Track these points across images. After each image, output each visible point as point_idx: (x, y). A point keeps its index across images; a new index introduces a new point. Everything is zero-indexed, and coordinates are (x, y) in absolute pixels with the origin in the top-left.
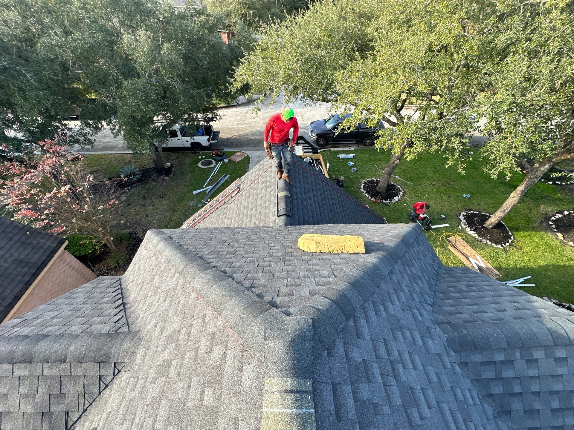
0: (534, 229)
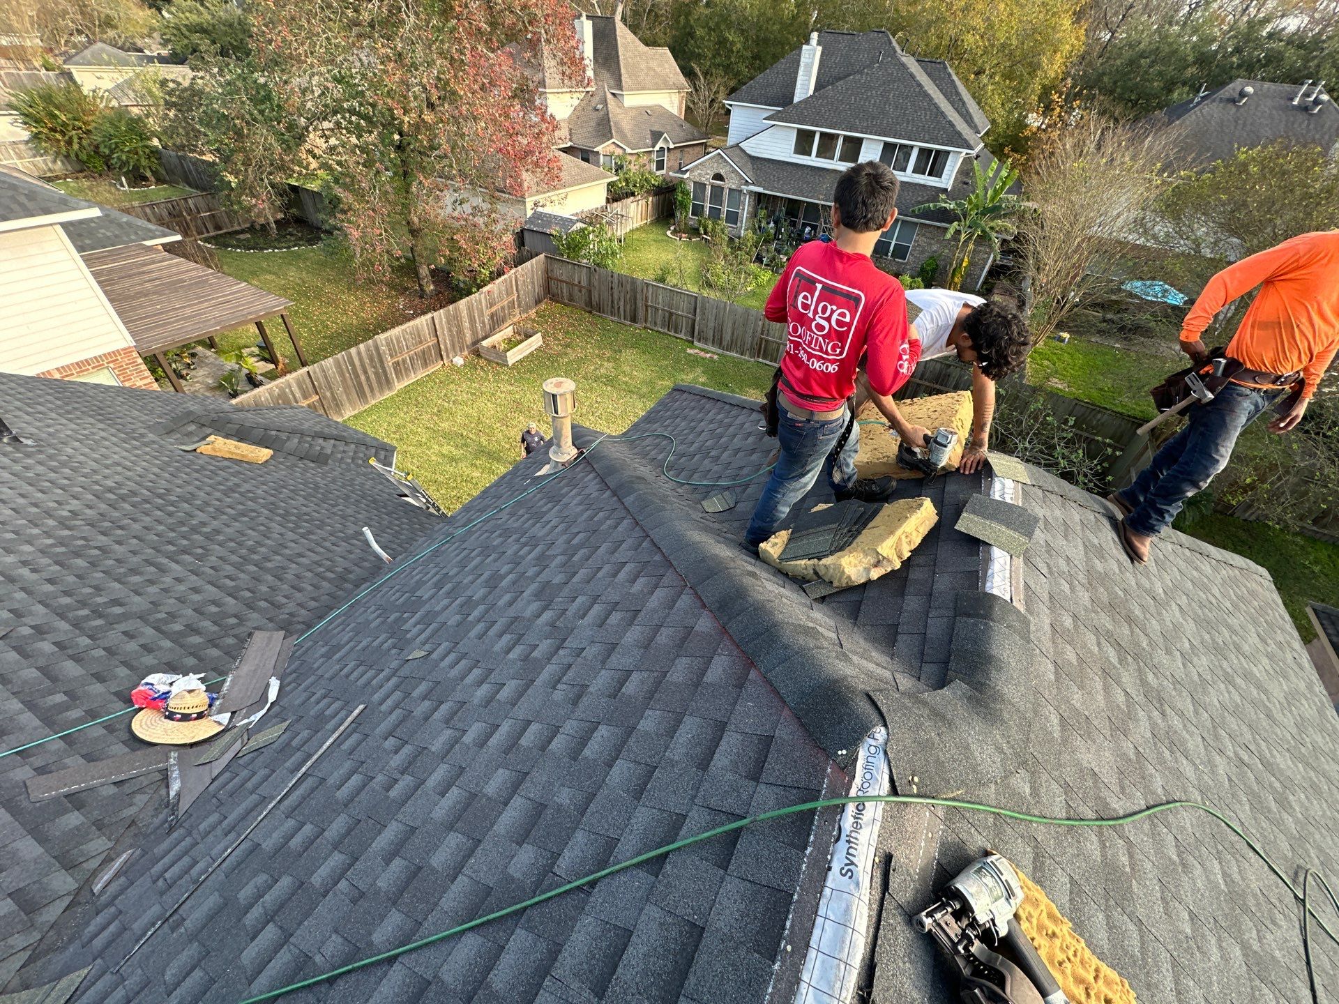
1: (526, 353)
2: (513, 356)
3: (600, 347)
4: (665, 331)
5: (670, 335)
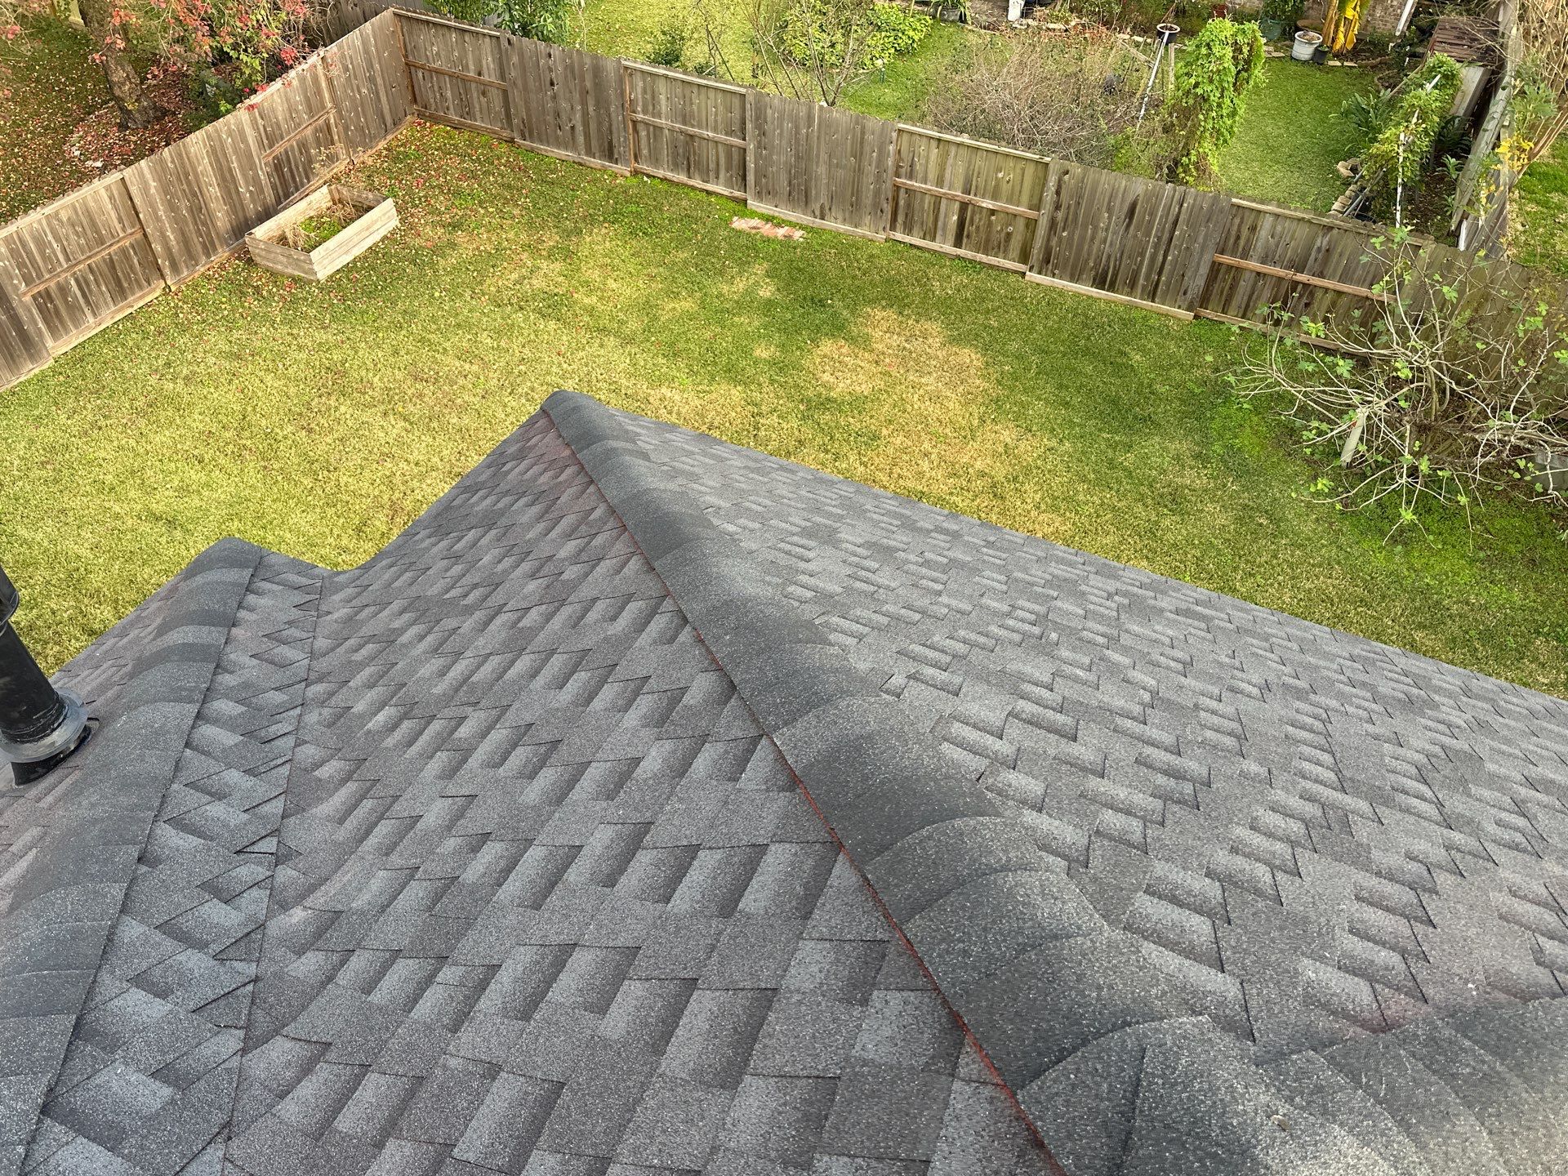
1: (358, 251)
2: (328, 260)
3: (530, 224)
4: (682, 177)
5: (693, 188)
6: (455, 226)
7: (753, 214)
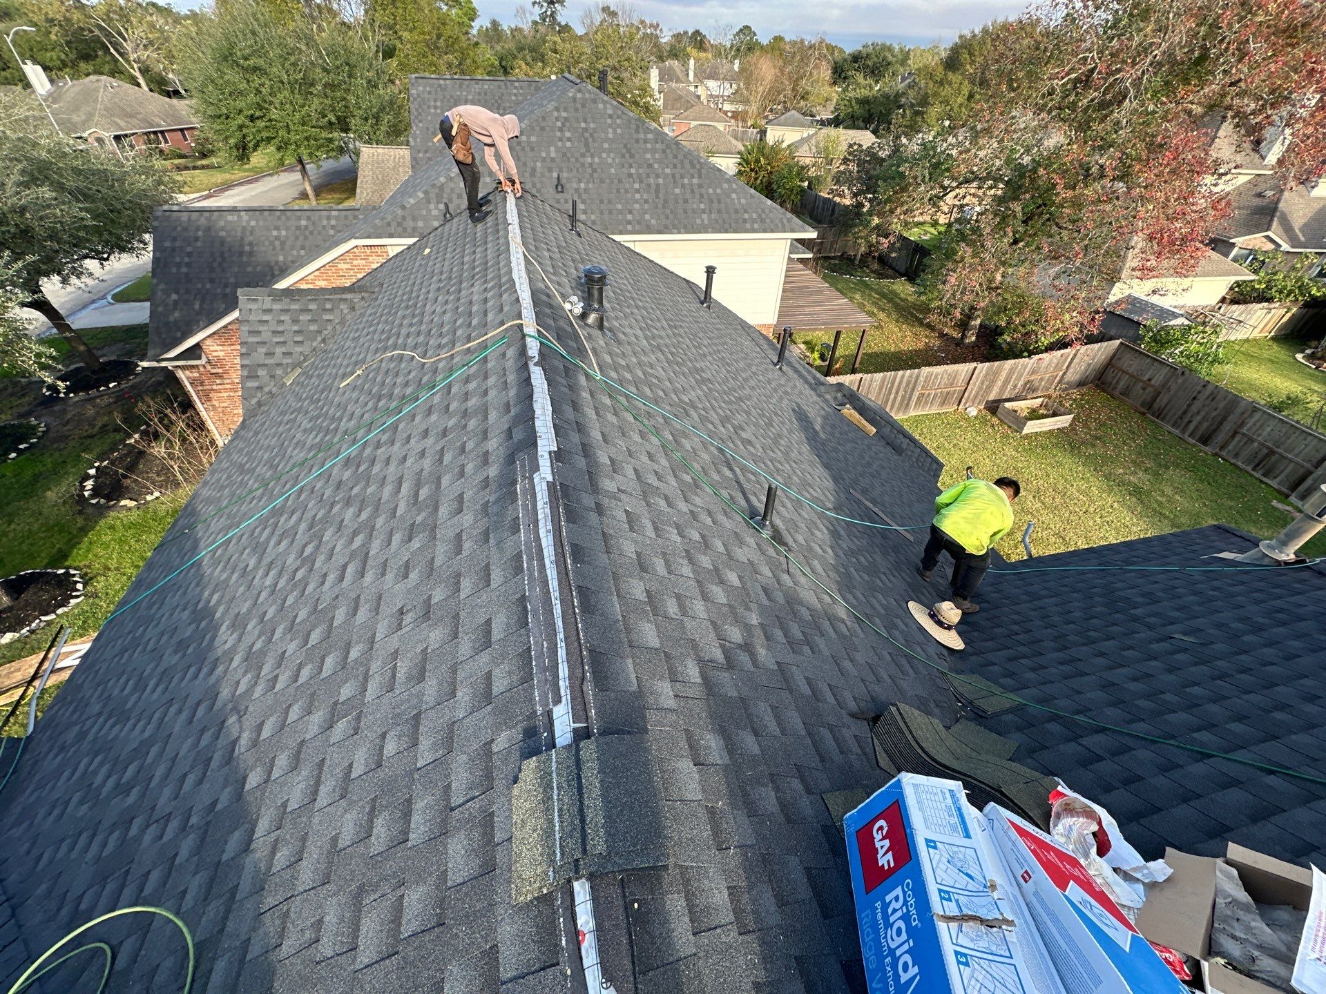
0: (84, 531)
1: (1045, 429)
2: (1032, 427)
4: (1249, 469)
5: (1251, 475)
6: (1097, 438)
7: (1290, 504)
